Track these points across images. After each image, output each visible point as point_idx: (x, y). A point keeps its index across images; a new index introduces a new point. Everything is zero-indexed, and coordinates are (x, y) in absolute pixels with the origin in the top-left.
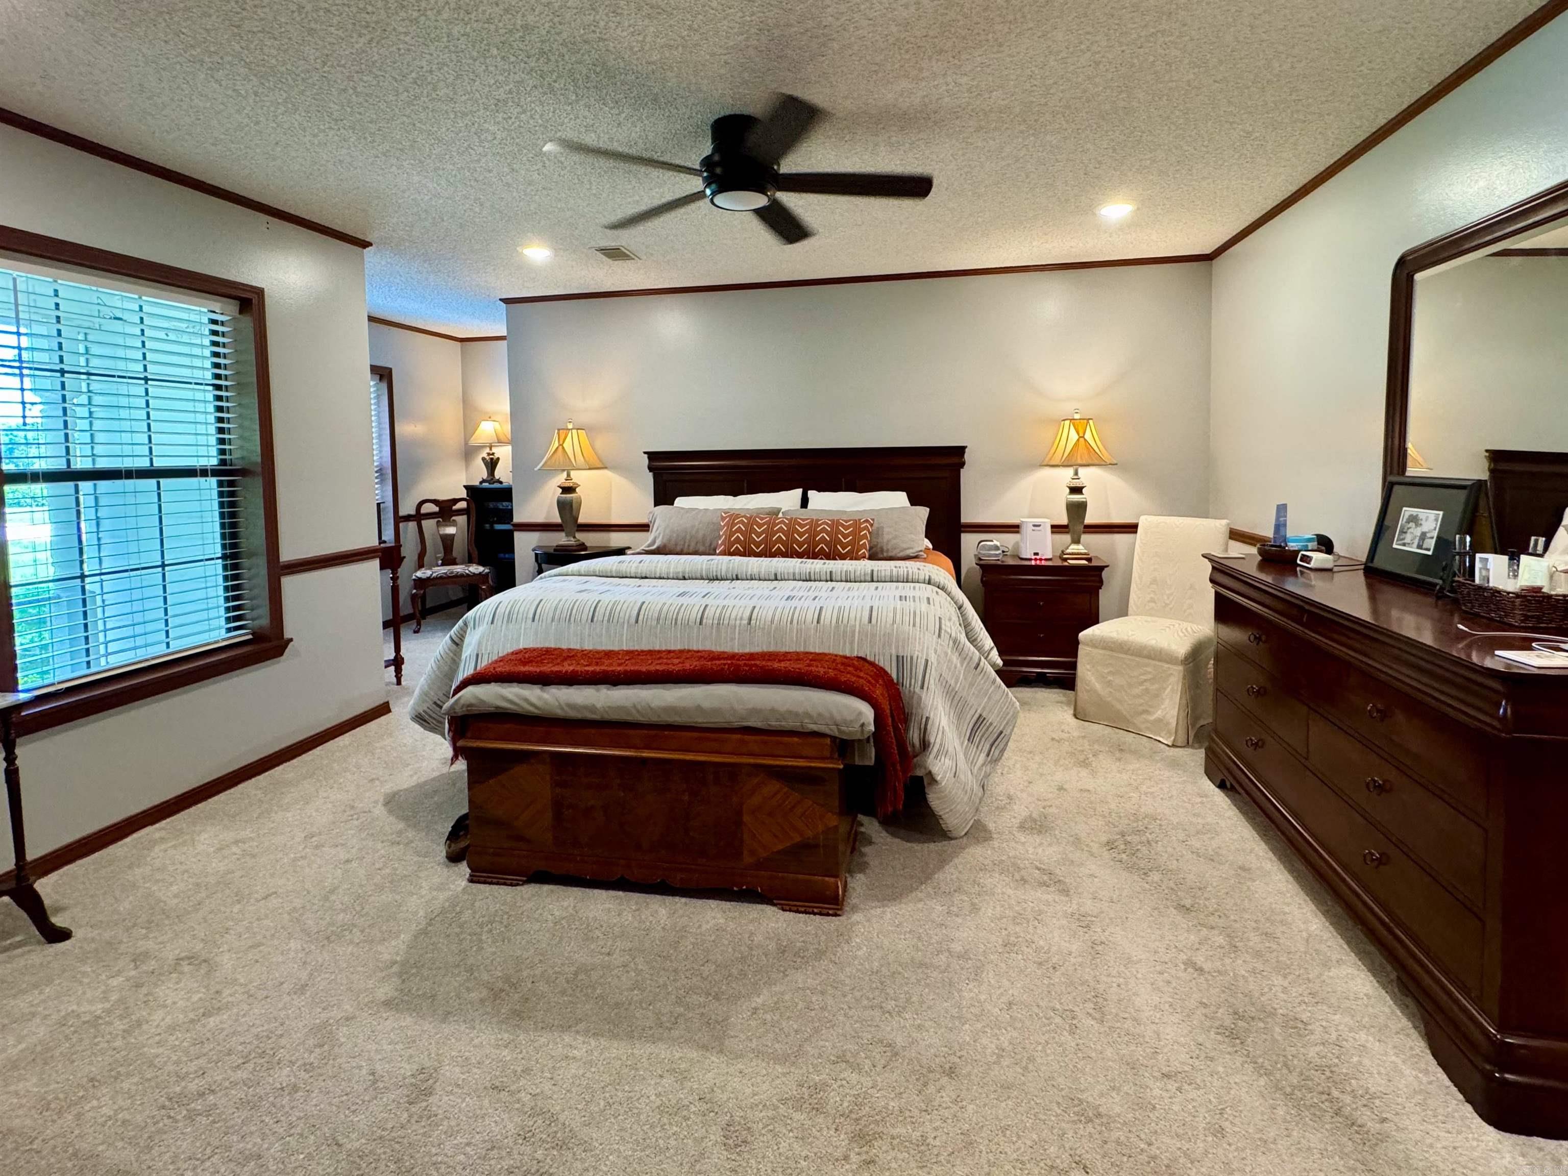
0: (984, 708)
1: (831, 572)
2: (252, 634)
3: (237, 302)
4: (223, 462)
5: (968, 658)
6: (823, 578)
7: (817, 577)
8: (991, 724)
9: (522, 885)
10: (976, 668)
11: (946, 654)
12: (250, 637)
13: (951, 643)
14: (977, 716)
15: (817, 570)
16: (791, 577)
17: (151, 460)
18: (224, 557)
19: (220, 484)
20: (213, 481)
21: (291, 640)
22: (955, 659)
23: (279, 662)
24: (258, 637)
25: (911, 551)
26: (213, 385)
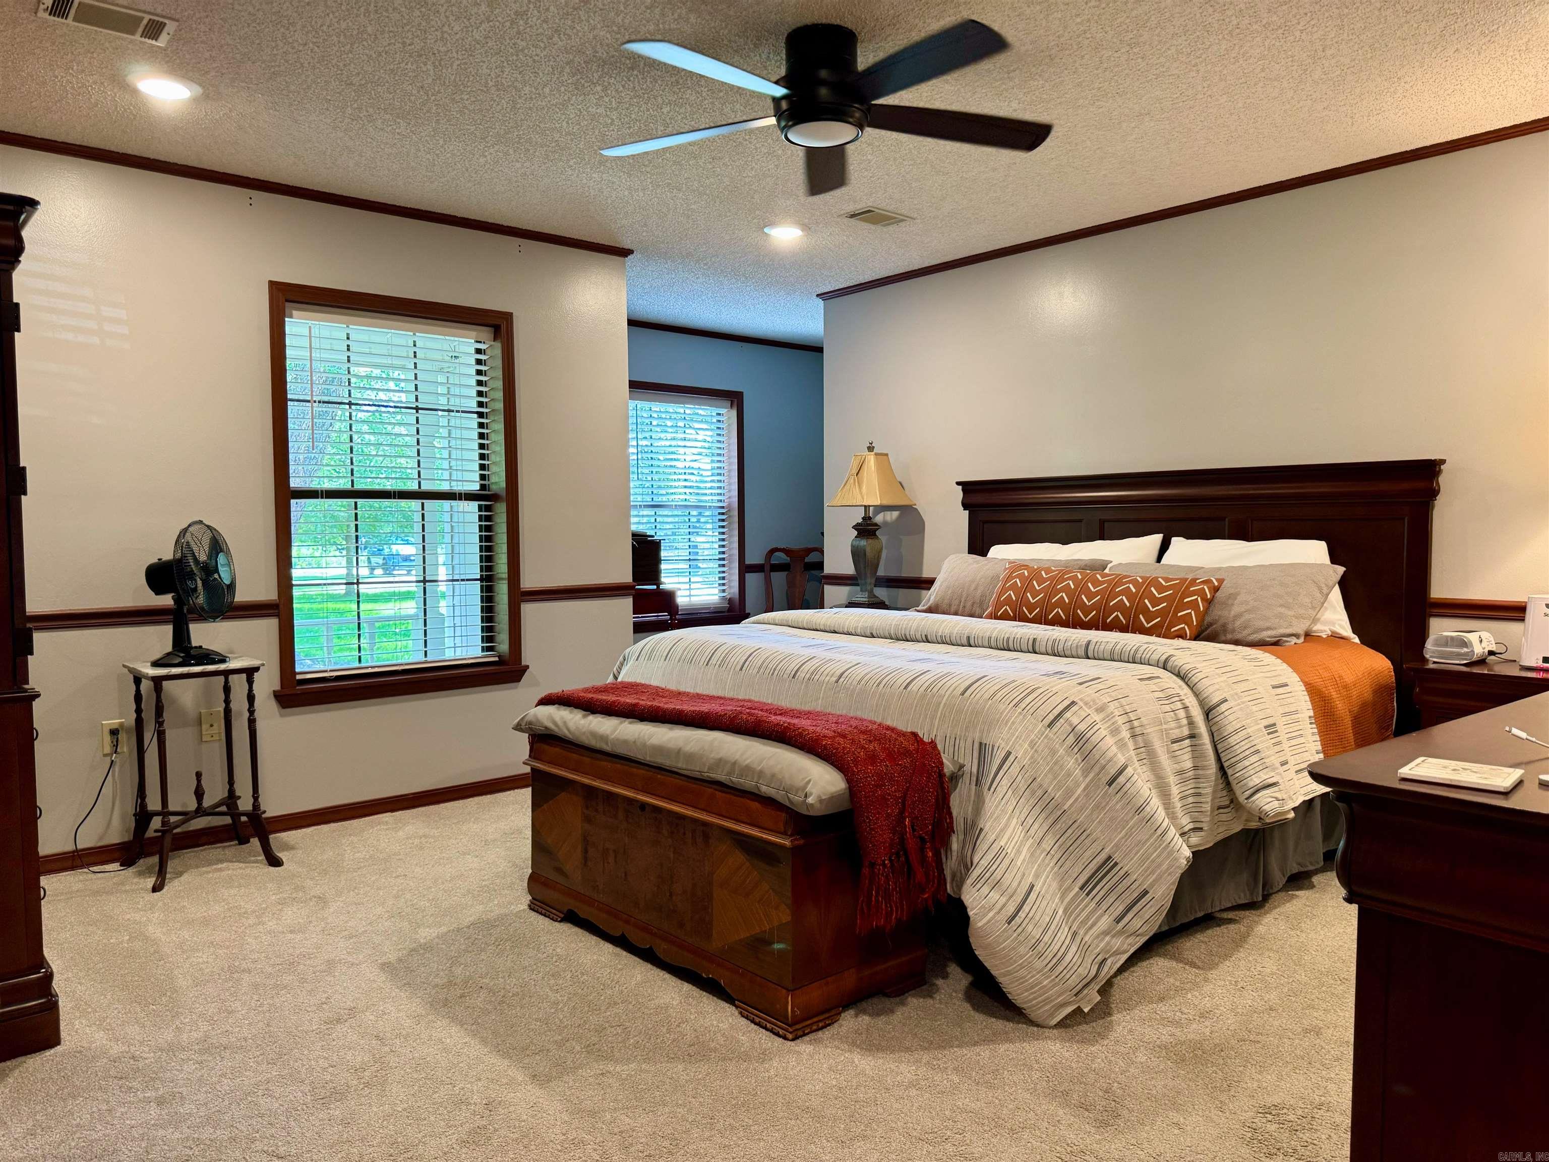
0: (1117, 845)
1: (1035, 640)
2: (499, 657)
3: (491, 330)
4: (483, 487)
5: (1096, 769)
6: (1024, 648)
7: (1017, 646)
8: (1127, 874)
9: (560, 922)
10: (1110, 783)
11: (1053, 752)
12: (497, 659)
13: (1071, 739)
14: (1103, 856)
15: (1018, 636)
16: (986, 644)
17: (420, 483)
18: (481, 579)
19: (480, 508)
20: (473, 506)
21: (527, 667)
22: (1071, 763)
23: (516, 688)
24: (501, 662)
25: (1270, 633)
26: (477, 413)
